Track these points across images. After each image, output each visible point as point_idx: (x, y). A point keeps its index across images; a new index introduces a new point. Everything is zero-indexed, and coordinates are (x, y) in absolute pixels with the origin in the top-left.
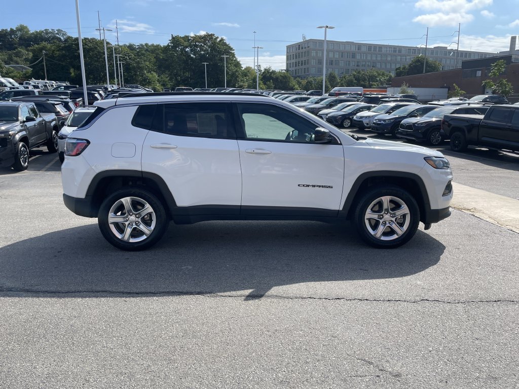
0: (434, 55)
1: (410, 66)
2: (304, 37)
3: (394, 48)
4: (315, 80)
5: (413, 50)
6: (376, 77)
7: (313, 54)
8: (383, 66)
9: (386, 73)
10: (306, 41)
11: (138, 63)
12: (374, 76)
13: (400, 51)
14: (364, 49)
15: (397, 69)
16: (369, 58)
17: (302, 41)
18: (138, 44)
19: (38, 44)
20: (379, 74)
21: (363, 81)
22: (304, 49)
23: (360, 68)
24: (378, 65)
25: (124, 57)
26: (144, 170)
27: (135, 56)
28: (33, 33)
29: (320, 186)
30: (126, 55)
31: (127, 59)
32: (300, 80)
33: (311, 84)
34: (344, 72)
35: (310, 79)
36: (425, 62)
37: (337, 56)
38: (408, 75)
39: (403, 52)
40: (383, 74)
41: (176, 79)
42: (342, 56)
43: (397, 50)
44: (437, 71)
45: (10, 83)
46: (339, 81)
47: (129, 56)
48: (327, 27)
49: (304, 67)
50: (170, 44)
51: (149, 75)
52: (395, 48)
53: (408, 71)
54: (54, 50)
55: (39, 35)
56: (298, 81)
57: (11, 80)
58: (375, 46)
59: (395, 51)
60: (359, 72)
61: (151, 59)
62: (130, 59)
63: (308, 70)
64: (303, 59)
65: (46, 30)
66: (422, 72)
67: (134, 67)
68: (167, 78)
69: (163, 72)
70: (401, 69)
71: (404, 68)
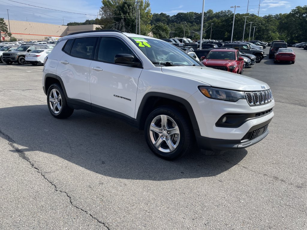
11: (266, 27)
18: (275, 15)
19: (212, 20)
25: (258, 23)
27: (266, 22)
28: (215, 14)
29: (124, 98)
30: (259, 22)
31: (259, 24)
41: (291, 36)
45: (189, 41)
47: (261, 23)
50: (292, 12)
51: (273, 34)
54: (219, 22)
55: (217, 15)
57: (189, 39)
61: (276, 23)
62: (261, 24)
65: (222, 11)
67: (263, 30)
68: (285, 35)
69: (283, 31)
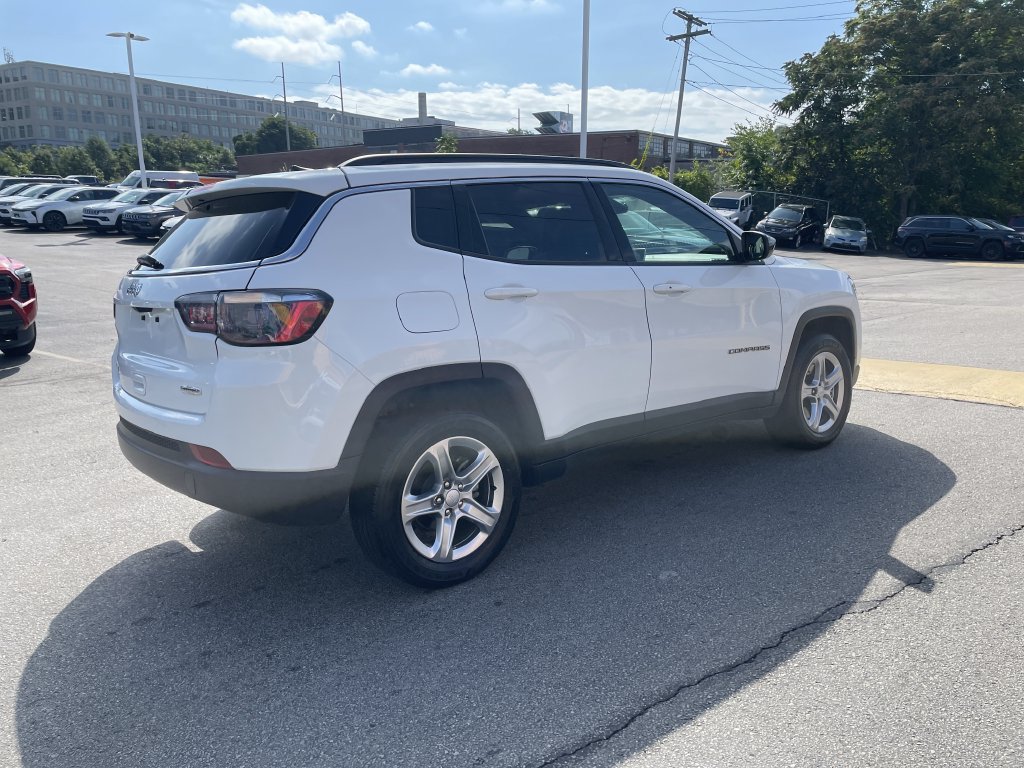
0: (298, 117)
1: (260, 133)
2: (8, 56)
3: (221, 97)
4: (55, 153)
5: (258, 103)
6: (196, 153)
7: (39, 94)
8: (205, 131)
9: (215, 146)
10: (13, 64)
12: (191, 150)
13: (233, 104)
14: (157, 93)
15: (235, 140)
16: (171, 113)
17: (6, 63)
20: (201, 148)
21: (171, 160)
22: (12, 82)
23: (157, 133)
24: (195, 129)
26: (485, 359)
32: (14, 151)
33: (48, 164)
34: (122, 139)
35: (40, 151)
36: (287, 130)
37: (97, 102)
38: (260, 152)
39: (240, 106)
40: (209, 148)
42: (111, 104)
43: (227, 101)
44: (311, 148)
46: (113, 157)
48: (132, 36)
49: (17, 123)
52: (223, 97)
53: (258, 145)
56: (14, 156)
58: (182, 89)
59: (223, 102)
60: (157, 141)
63: (31, 132)
64: (14, 104)
66: (284, 148)
70: (245, 140)
71: (249, 138)
